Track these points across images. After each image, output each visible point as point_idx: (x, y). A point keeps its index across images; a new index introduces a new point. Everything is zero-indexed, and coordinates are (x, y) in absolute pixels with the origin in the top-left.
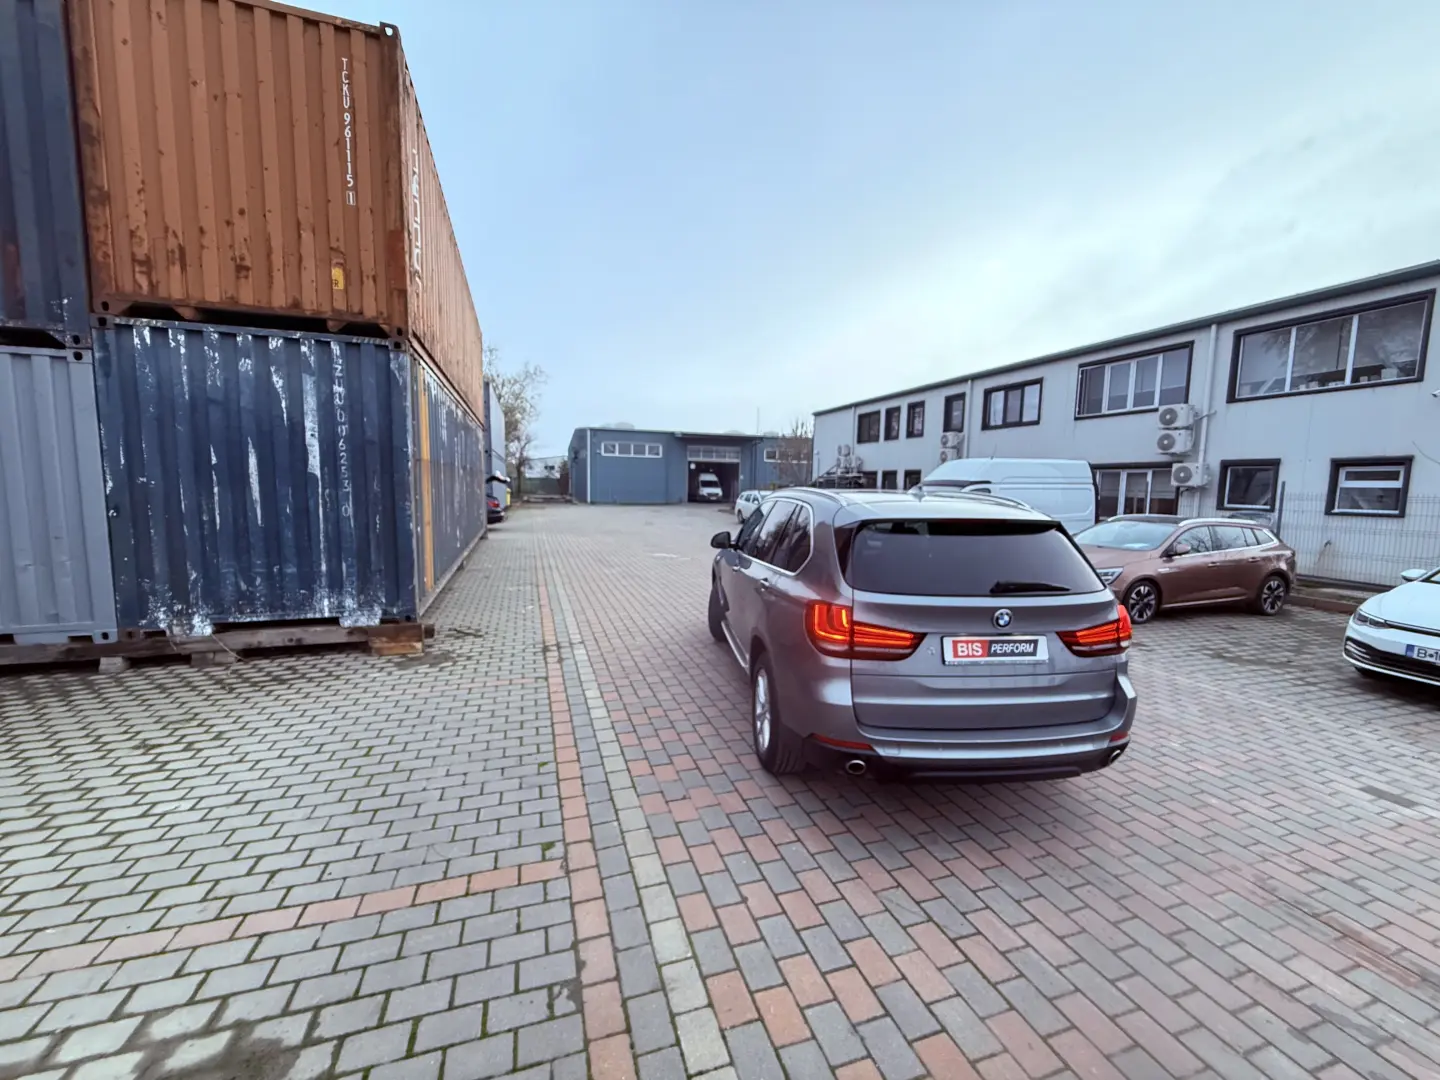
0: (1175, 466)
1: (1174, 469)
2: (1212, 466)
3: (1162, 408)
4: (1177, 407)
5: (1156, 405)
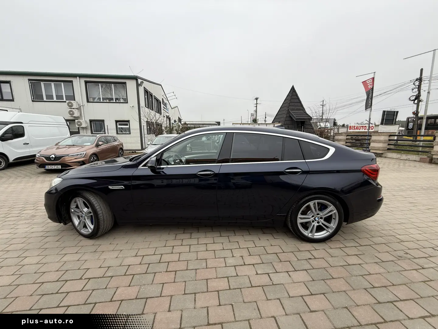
0: (76, 121)
1: (76, 122)
2: (87, 121)
3: (67, 101)
4: (73, 102)
5: (65, 100)
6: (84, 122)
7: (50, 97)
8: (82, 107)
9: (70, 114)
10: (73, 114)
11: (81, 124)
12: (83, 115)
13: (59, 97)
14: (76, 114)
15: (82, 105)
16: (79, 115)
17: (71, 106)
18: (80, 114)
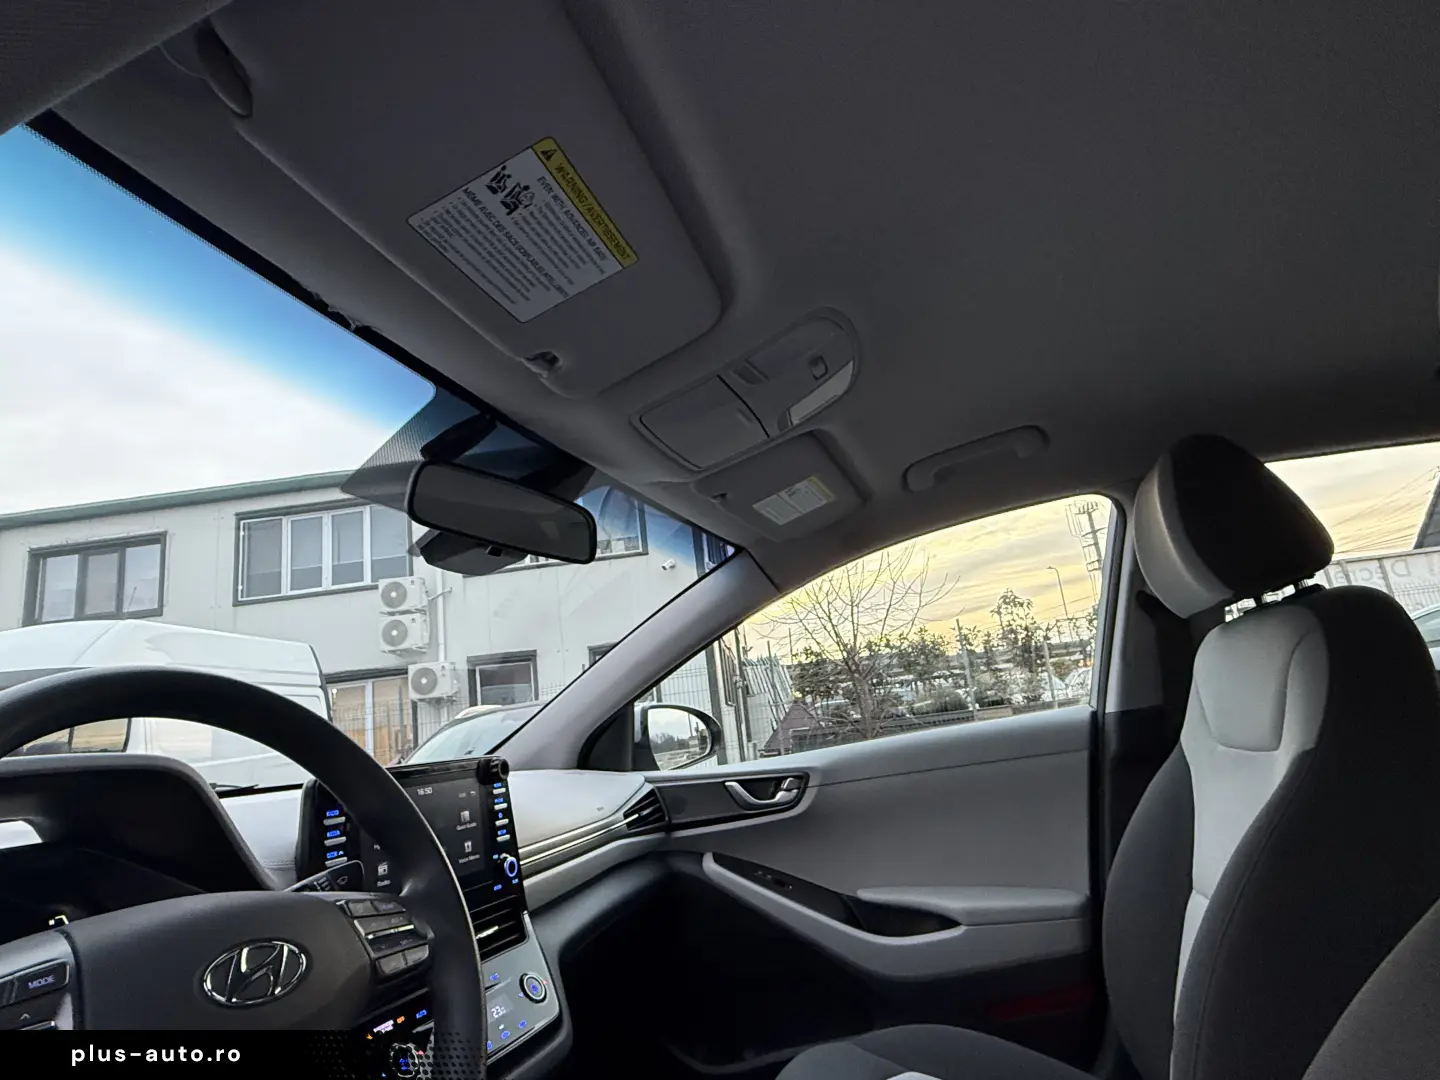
0: (412, 670)
1: (410, 675)
2: (458, 667)
3: (382, 583)
4: (405, 581)
5: (367, 581)
6: (447, 673)
7: (306, 577)
8: (440, 599)
9: (390, 641)
10: (404, 635)
11: (433, 684)
12: (441, 640)
13: (346, 573)
14: (416, 633)
15: (440, 591)
16: (427, 641)
17: (394, 601)
18: (430, 638)
